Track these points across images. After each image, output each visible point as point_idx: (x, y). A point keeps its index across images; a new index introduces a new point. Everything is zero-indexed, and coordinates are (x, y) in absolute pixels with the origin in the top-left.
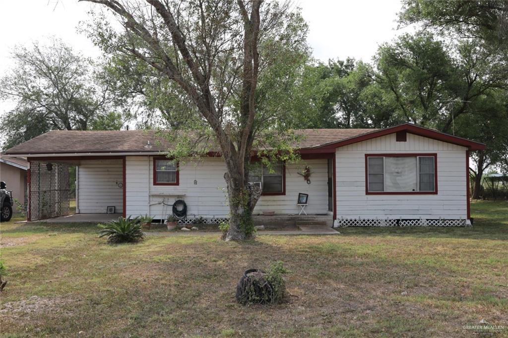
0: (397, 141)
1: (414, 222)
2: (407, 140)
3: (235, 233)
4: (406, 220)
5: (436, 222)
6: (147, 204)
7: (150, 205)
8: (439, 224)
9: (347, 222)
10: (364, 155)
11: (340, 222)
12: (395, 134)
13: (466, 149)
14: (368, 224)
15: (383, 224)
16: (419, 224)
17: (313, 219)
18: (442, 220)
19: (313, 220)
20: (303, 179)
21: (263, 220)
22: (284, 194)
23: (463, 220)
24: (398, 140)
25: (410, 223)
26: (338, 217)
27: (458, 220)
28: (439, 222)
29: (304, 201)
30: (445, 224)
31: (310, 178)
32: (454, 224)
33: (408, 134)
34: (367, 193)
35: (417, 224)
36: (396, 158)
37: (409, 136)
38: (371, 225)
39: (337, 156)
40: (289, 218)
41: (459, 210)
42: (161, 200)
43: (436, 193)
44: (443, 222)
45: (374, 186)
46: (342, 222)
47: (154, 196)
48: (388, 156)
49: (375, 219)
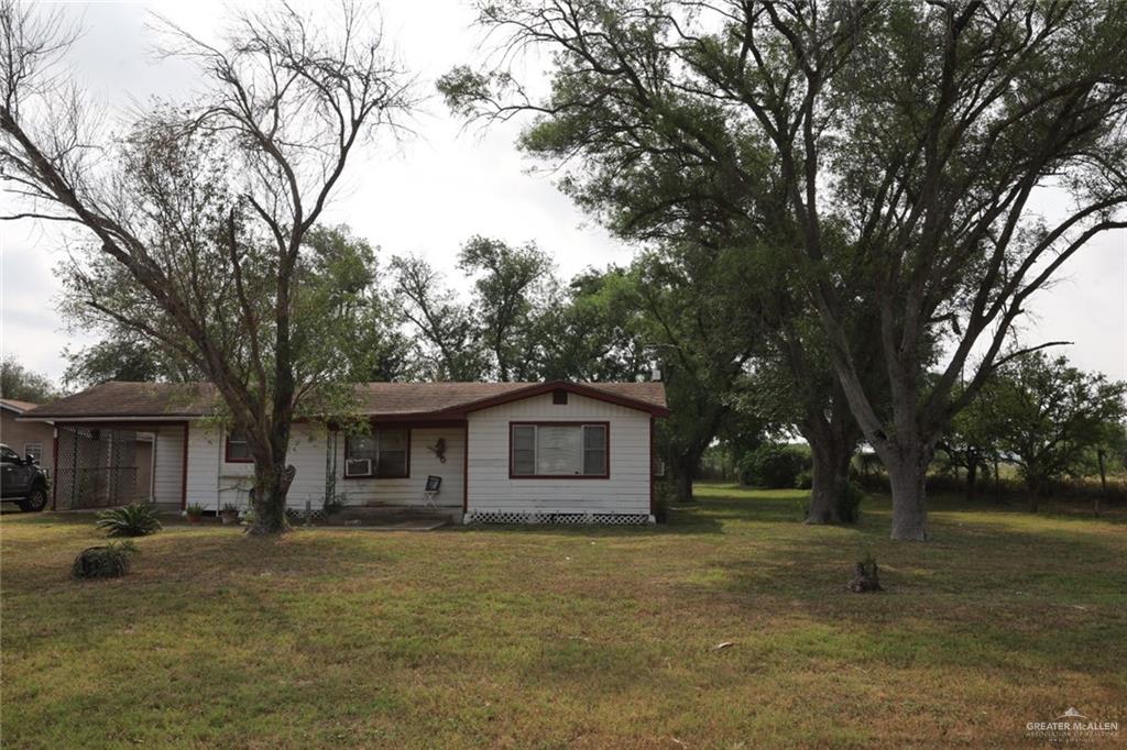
1: (576, 518)
2: (569, 401)
3: (259, 525)
4: (564, 515)
5: (607, 518)
6: (215, 488)
7: (220, 491)
8: (610, 521)
9: (481, 517)
10: (508, 423)
11: (472, 517)
12: (551, 394)
13: (649, 415)
14: (511, 520)
15: (531, 521)
16: (582, 521)
18: (614, 515)
19: (435, 514)
20: (434, 455)
21: (356, 512)
22: (408, 476)
23: (644, 516)
24: (555, 402)
26: (469, 509)
27: (638, 516)
28: (610, 519)
29: (435, 487)
30: (619, 522)
31: (446, 455)
32: (632, 522)
33: (569, 395)
34: (512, 476)
35: (579, 521)
36: (553, 428)
37: (571, 398)
38: (514, 521)
39: (470, 424)
41: (639, 501)
42: (234, 483)
43: (607, 477)
44: (616, 519)
45: (521, 466)
46: (475, 517)
47: (225, 477)
48: (541, 424)
49: (521, 512)
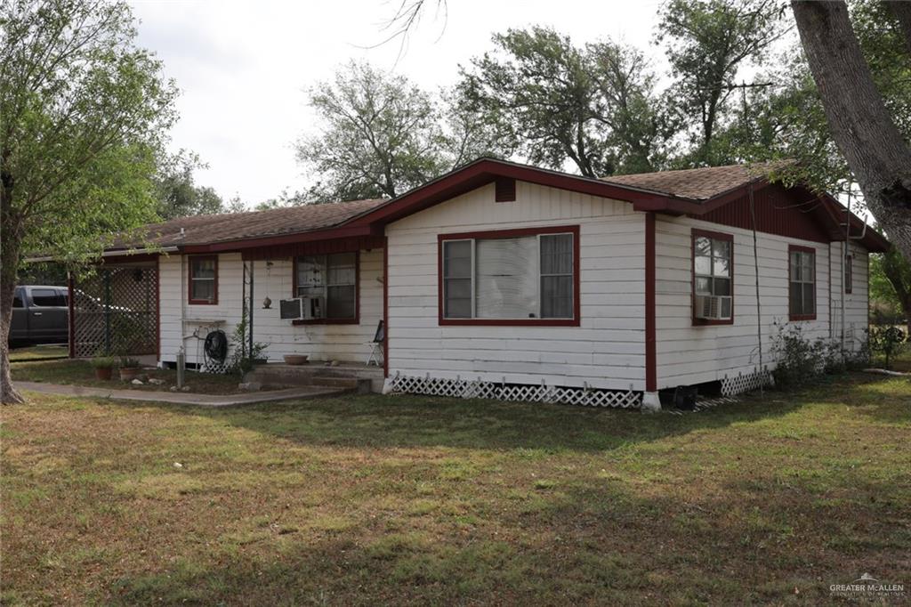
0: (497, 201)
1: (528, 391)
2: (517, 199)
4: (511, 386)
5: (574, 394)
6: (181, 336)
7: (185, 339)
8: (579, 399)
9: (404, 383)
10: (436, 237)
11: (394, 382)
12: (493, 184)
14: (441, 391)
15: (467, 393)
16: (537, 396)
17: (353, 374)
18: (587, 389)
19: (353, 376)
21: (279, 372)
22: (358, 321)
23: (635, 393)
24: (499, 199)
25: (520, 392)
26: (390, 371)
27: (625, 392)
28: (580, 395)
30: (595, 401)
32: (615, 402)
33: (517, 182)
34: (442, 323)
35: (533, 397)
36: (498, 242)
37: (522, 190)
38: (445, 392)
40: (315, 371)
41: (628, 366)
43: (576, 323)
44: (590, 396)
45: (455, 305)
46: (397, 382)
48: (481, 236)
49: (454, 378)
